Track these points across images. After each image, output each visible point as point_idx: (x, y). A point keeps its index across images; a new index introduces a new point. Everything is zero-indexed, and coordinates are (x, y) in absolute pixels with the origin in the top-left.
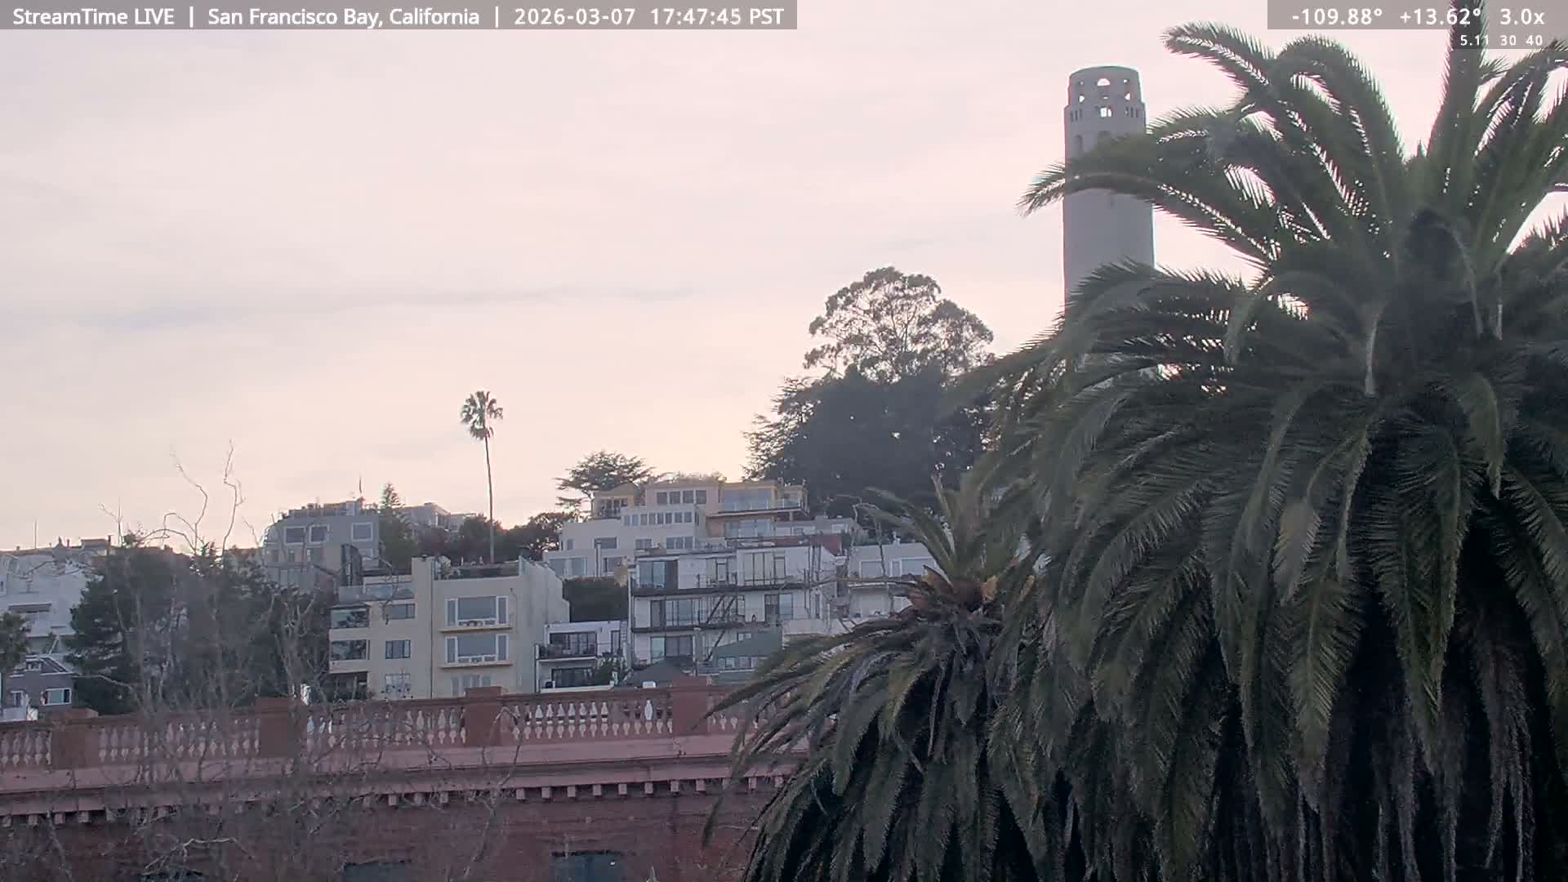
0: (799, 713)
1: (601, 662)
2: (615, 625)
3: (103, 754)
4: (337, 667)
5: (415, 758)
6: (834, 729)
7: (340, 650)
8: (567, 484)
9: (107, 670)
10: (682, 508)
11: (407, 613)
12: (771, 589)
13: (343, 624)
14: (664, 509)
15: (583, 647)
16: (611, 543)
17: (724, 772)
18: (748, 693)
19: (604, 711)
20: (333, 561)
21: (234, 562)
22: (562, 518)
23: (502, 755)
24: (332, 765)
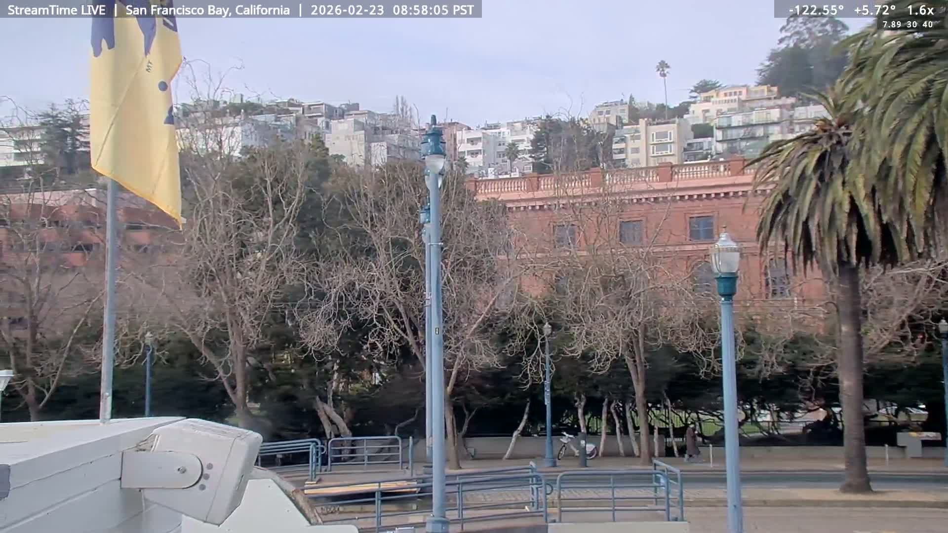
0: (775, 167)
1: (705, 152)
2: (710, 139)
3: (542, 187)
4: (616, 157)
5: (643, 187)
6: (789, 172)
7: (616, 151)
8: (692, 91)
9: (542, 160)
10: (733, 97)
11: (638, 138)
12: (766, 125)
13: (616, 143)
14: (728, 98)
15: (698, 147)
16: (707, 111)
17: (749, 189)
18: (758, 160)
19: (707, 169)
20: (613, 122)
21: (581, 123)
22: (689, 103)
23: (673, 185)
24: (616, 189)
